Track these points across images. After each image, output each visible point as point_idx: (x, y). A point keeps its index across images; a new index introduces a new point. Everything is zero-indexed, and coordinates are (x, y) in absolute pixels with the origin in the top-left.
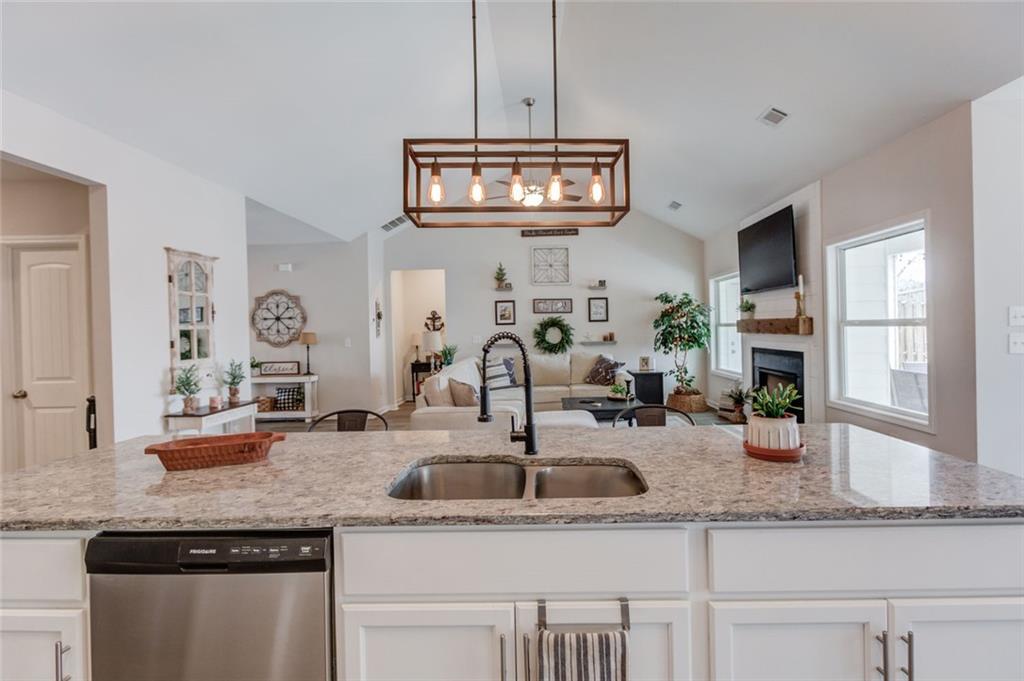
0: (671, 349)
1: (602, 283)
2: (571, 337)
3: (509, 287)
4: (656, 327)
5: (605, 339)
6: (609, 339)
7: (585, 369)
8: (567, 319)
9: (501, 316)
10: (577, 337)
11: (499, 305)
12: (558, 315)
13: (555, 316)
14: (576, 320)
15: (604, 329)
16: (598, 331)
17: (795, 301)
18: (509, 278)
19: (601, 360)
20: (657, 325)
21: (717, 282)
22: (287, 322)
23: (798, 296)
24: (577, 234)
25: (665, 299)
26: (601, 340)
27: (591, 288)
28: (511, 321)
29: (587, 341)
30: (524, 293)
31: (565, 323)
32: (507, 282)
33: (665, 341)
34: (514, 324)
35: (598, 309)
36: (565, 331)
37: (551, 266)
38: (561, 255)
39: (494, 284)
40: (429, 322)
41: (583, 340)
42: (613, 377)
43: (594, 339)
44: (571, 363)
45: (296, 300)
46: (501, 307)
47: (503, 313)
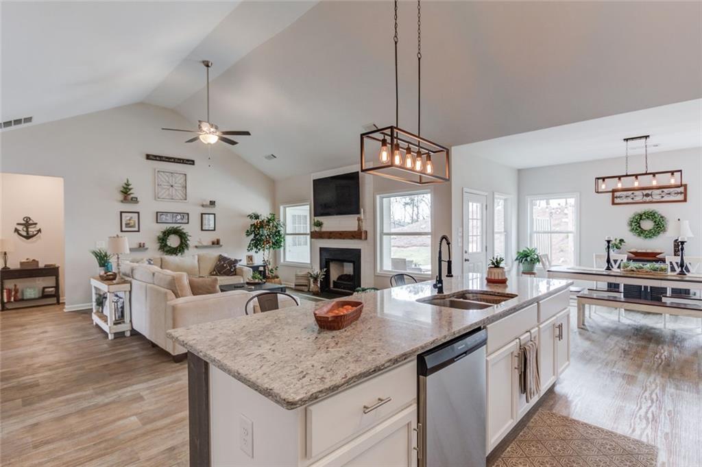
0: (259, 250)
1: (212, 203)
2: (188, 242)
3: (135, 200)
4: (248, 235)
5: (213, 243)
6: (217, 243)
7: (209, 265)
8: (185, 228)
9: (126, 224)
10: (192, 242)
11: (123, 214)
12: (179, 225)
13: (175, 226)
14: (191, 229)
15: (213, 236)
16: (208, 238)
18: (135, 192)
20: (248, 233)
21: (285, 208)
23: (359, 220)
24: (193, 164)
25: (257, 217)
26: (211, 244)
27: (203, 206)
28: (136, 229)
29: (200, 245)
30: (147, 206)
31: (184, 231)
32: (132, 196)
33: (257, 243)
34: (138, 231)
35: (209, 222)
36: (182, 236)
37: (172, 186)
38: (180, 179)
39: (120, 197)
41: (197, 244)
43: (205, 244)
44: (198, 261)
46: (126, 217)
47: (128, 222)
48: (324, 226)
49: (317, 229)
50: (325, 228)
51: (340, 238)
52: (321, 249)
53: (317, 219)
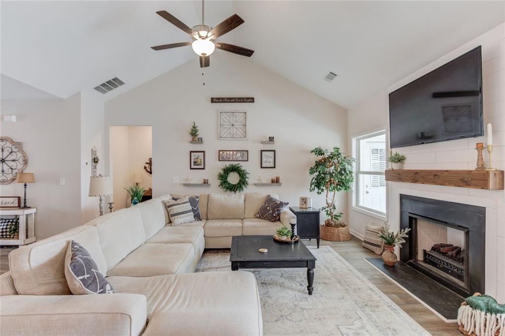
0: (323, 190)
1: (271, 139)
2: (247, 179)
3: (200, 141)
4: (311, 173)
5: (273, 181)
6: (276, 181)
7: (256, 206)
8: (244, 166)
9: (195, 162)
10: (251, 180)
11: (192, 153)
12: (237, 163)
13: (234, 163)
14: (251, 167)
15: (272, 174)
16: (267, 175)
17: (476, 152)
18: (200, 134)
19: (269, 200)
20: (312, 171)
21: (358, 140)
22: (11, 164)
23: (480, 147)
24: (253, 102)
25: (319, 152)
26: (270, 182)
27: (262, 142)
28: (202, 167)
29: (259, 182)
30: (211, 146)
31: (243, 169)
32: (199, 136)
33: (319, 183)
34: (204, 169)
35: (268, 159)
36: (242, 174)
37: (233, 125)
38: (240, 118)
39: (190, 138)
40: (147, 166)
41: (256, 182)
42: (279, 215)
43: (264, 182)
44: (245, 201)
45: (19, 145)
46: (194, 156)
47: (196, 160)
48: (407, 161)
49: (395, 166)
50: (409, 165)
51: (435, 183)
52: (402, 197)
53: (395, 151)
